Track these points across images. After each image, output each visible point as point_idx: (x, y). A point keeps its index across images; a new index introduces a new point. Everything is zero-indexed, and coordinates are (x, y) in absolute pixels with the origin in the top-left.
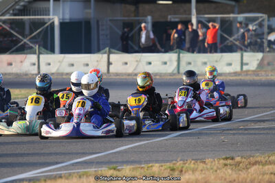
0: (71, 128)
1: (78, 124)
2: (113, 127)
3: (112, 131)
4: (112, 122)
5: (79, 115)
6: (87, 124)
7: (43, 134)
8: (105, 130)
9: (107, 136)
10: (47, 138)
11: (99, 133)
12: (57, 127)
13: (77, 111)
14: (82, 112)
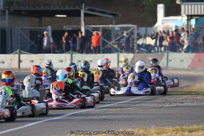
0: (126, 90)
1: (130, 88)
2: (149, 89)
3: (149, 92)
4: (149, 87)
5: (131, 83)
6: (135, 88)
7: (112, 93)
8: (145, 91)
9: (146, 94)
10: (114, 95)
11: (141, 93)
12: (119, 89)
13: (130, 81)
14: (132, 82)
